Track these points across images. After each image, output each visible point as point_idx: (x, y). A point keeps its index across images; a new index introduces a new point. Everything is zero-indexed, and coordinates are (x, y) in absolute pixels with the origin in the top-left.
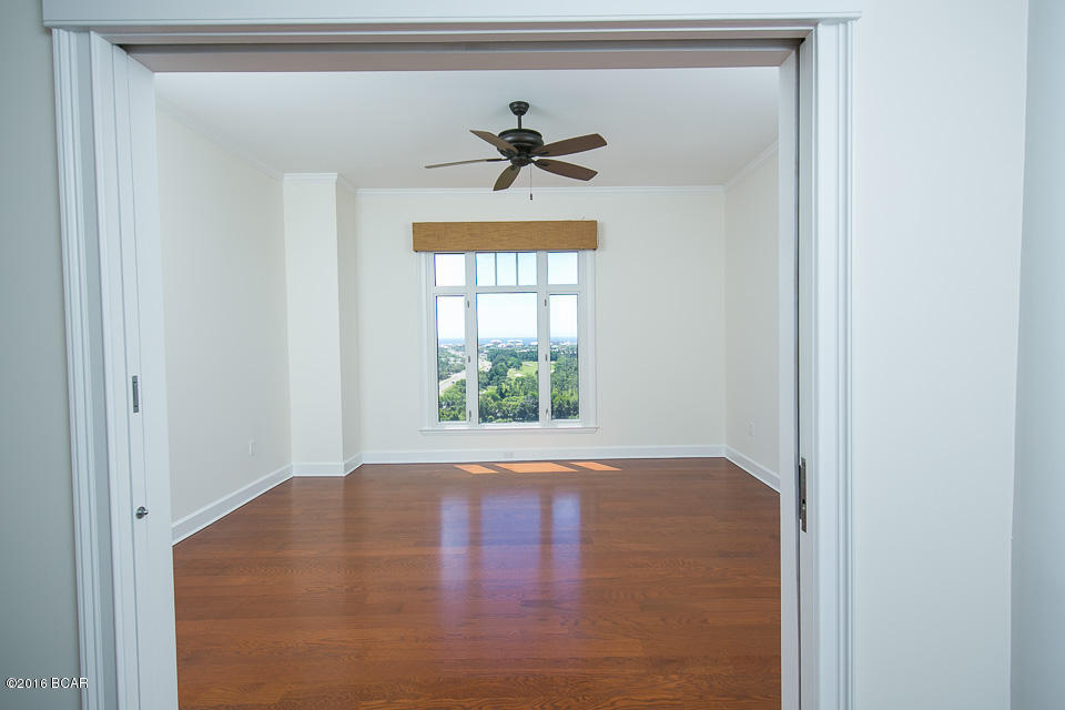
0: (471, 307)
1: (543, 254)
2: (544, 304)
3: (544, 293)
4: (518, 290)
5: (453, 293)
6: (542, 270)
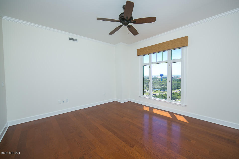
0: (150, 68)
3: (170, 63)
4: (163, 62)
6: (170, 56)
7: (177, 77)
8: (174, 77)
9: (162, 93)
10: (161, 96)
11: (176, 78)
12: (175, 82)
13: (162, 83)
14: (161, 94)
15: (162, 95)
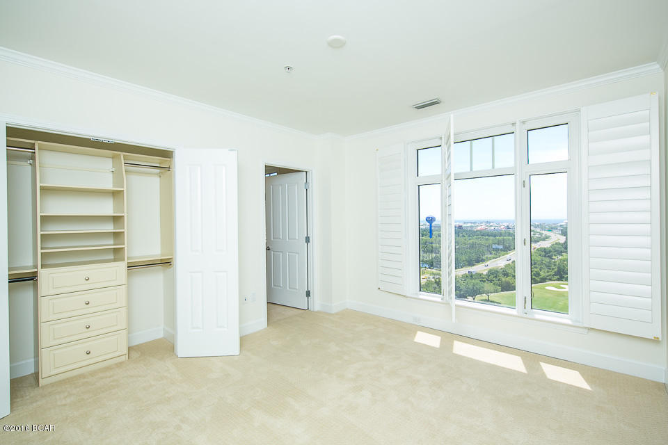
7: (473, 225)
8: (465, 225)
9: (438, 277)
10: (435, 285)
11: (472, 227)
12: (471, 241)
13: (432, 243)
14: (433, 280)
15: (436, 282)
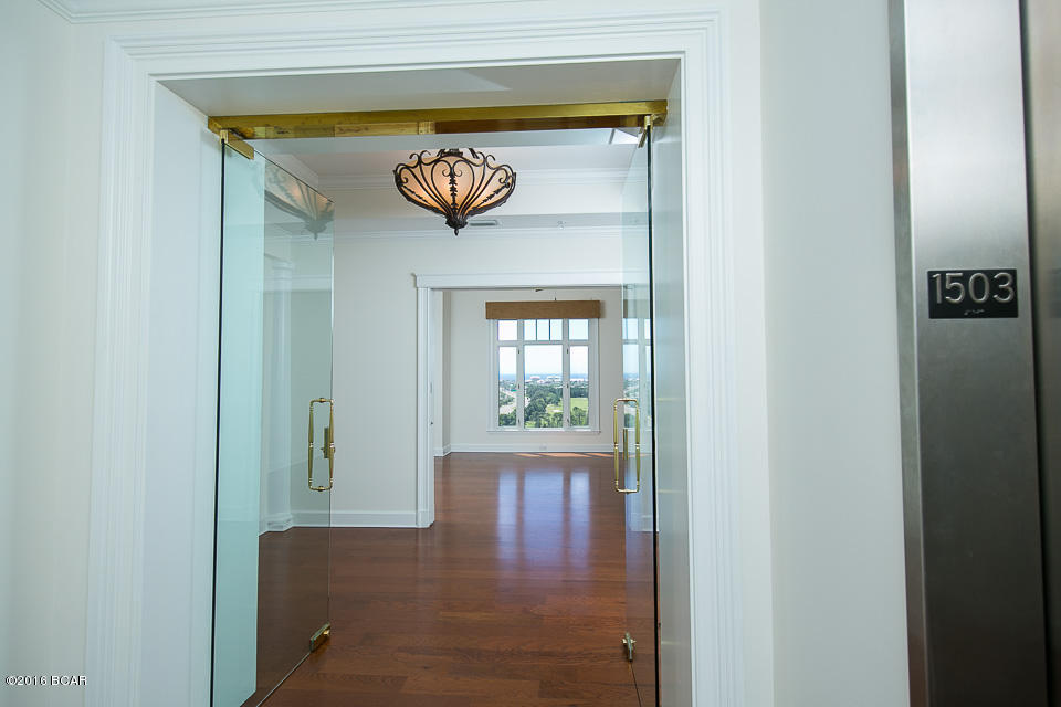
0: (520, 353)
1: (566, 321)
2: (567, 352)
3: (567, 344)
4: (550, 342)
5: (509, 344)
6: (566, 330)
